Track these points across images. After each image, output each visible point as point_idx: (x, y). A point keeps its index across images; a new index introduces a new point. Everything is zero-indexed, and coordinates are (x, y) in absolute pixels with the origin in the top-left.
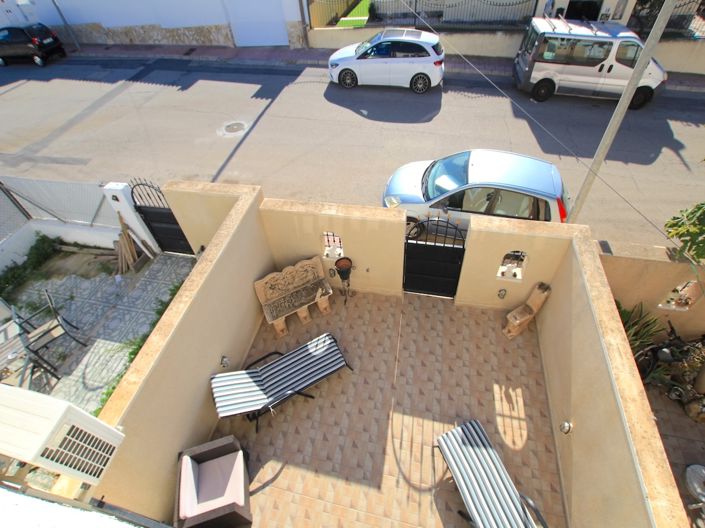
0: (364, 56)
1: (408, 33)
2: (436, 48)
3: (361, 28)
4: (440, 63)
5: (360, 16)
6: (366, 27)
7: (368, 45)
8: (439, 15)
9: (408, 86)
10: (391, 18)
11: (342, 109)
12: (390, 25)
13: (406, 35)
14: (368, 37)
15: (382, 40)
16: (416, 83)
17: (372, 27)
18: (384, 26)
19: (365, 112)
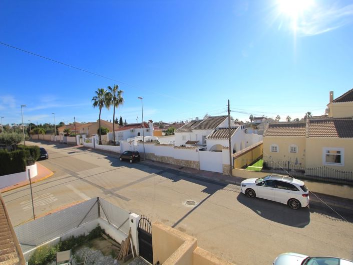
0: (260, 184)
1: (285, 178)
2: (303, 187)
3: (258, 172)
4: (306, 195)
5: (258, 166)
6: (261, 171)
7: (263, 180)
8: (303, 172)
9: (286, 204)
10: (275, 169)
11: (246, 207)
12: (274, 173)
13: (284, 179)
14: (263, 176)
15: (270, 179)
16: (291, 203)
17: (265, 172)
18: (271, 173)
19: (259, 212)
